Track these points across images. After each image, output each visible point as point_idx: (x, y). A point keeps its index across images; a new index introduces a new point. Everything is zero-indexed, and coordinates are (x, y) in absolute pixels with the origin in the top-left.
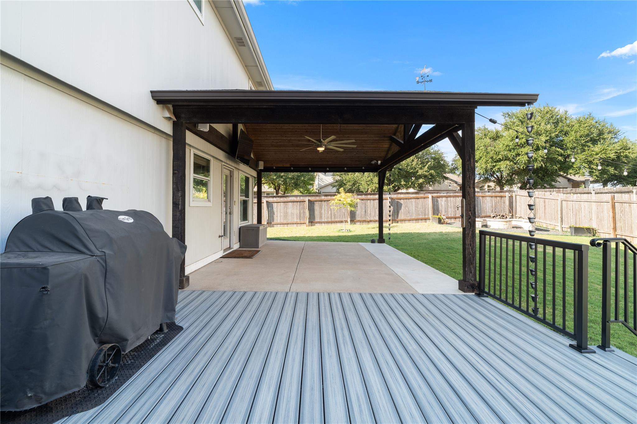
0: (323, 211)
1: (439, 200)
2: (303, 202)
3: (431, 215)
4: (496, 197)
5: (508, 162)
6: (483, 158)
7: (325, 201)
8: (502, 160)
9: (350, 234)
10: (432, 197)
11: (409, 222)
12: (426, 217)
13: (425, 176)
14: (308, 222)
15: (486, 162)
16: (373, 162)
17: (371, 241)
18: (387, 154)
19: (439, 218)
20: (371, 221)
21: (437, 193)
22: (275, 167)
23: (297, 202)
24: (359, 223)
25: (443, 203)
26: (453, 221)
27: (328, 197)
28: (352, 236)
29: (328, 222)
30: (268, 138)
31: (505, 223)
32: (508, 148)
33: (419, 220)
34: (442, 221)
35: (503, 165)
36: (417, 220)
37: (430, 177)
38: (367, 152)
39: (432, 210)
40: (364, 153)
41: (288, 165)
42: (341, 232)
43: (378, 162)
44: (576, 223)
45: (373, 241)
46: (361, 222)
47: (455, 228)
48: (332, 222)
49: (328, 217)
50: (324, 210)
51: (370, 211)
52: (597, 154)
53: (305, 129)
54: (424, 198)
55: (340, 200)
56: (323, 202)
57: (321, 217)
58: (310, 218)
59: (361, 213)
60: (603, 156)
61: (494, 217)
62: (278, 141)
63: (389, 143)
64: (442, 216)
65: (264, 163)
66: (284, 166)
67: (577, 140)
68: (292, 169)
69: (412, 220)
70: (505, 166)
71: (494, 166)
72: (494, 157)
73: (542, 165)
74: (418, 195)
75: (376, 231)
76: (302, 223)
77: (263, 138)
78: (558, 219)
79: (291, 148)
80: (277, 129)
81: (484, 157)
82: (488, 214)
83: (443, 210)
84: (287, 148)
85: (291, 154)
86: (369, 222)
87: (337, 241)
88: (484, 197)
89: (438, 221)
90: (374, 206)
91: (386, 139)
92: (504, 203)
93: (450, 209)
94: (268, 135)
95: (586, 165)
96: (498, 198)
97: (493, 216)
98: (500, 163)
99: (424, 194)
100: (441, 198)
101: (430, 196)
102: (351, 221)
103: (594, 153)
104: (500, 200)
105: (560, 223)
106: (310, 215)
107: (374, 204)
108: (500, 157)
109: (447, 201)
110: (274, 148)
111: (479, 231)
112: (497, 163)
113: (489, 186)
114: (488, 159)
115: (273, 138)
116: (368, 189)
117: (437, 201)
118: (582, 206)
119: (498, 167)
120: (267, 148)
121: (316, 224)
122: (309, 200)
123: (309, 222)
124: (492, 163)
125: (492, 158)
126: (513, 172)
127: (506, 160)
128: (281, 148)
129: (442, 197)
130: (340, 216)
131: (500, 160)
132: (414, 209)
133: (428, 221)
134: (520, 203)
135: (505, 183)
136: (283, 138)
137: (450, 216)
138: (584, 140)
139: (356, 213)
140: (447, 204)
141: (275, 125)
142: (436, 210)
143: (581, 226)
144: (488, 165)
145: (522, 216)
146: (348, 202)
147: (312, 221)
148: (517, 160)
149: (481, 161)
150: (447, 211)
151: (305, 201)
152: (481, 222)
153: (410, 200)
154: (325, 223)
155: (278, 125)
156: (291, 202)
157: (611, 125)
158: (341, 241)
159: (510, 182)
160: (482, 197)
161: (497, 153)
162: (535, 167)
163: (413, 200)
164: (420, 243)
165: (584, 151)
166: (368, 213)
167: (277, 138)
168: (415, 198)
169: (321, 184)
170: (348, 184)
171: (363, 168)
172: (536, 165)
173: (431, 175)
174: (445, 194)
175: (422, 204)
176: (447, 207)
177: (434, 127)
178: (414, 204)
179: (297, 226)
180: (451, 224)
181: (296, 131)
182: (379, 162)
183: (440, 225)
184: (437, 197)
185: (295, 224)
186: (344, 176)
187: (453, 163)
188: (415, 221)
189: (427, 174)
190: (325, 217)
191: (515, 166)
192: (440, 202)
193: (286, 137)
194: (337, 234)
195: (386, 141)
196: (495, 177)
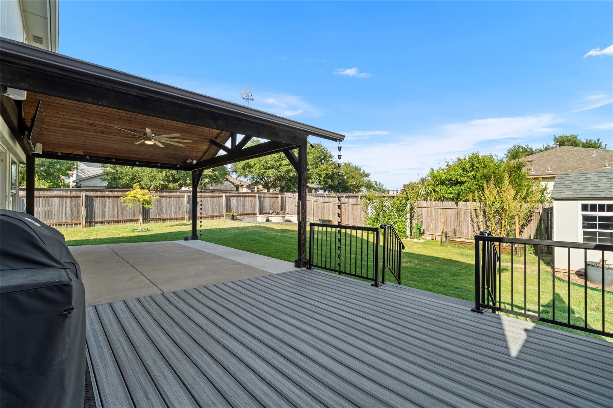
0: (107, 209)
1: (231, 199)
2: (77, 197)
3: (224, 213)
4: (273, 198)
5: (274, 170)
6: (256, 165)
7: (109, 197)
8: (270, 168)
9: (149, 233)
10: (226, 196)
11: (205, 219)
12: (221, 214)
13: (210, 177)
14: (84, 222)
15: (259, 169)
16: (188, 161)
17: (185, 238)
18: (203, 155)
19: (232, 215)
20: (166, 219)
21: (230, 193)
22: (61, 153)
23: (67, 197)
24: (153, 222)
25: (234, 202)
26: (242, 217)
27: (114, 193)
28: (152, 235)
29: (113, 222)
30: (58, 116)
31: (281, 218)
32: (274, 159)
33: (214, 217)
34: (235, 217)
35: (271, 172)
36: (212, 217)
37: (215, 178)
38: (184, 150)
39: (226, 208)
40: (181, 152)
41: (81, 153)
42: (136, 232)
43: (193, 161)
44: (321, 217)
45: (186, 239)
46: (155, 220)
47: (247, 224)
48: (119, 222)
49: (114, 216)
50: (109, 208)
51: (166, 209)
52: (323, 170)
53: (119, 116)
54: (219, 197)
55: (134, 197)
56: (107, 199)
57: (103, 216)
58: (87, 218)
59: (155, 211)
60: (326, 172)
61: (272, 214)
62: (74, 122)
63: (209, 145)
64: (234, 213)
65: (43, 146)
66: (74, 153)
67: (314, 159)
68: (88, 158)
69: (208, 217)
70: (272, 173)
71: (265, 172)
72: (265, 165)
73: (295, 175)
74: (213, 194)
75: (189, 228)
76: (75, 224)
77: (51, 115)
78: (311, 214)
79: (92, 133)
80: (77, 107)
81: (258, 164)
82: (267, 211)
83: (235, 208)
84: (85, 132)
85: (89, 140)
86: (164, 220)
87: (139, 242)
88: (265, 197)
89: (231, 218)
90: (170, 204)
91: (206, 141)
92: (278, 202)
93: (240, 207)
94: (60, 113)
95: (318, 177)
96: (274, 198)
97: (271, 212)
98: (268, 171)
99: (219, 193)
100: (232, 198)
101: (224, 195)
102: (143, 219)
103: (322, 170)
104: (275, 200)
105: (312, 216)
106: (87, 213)
107: (170, 201)
108: (269, 165)
109: (237, 200)
110: (65, 130)
111: (310, 223)
112: (267, 170)
113: (258, 188)
114: (260, 166)
115: (67, 117)
116: (151, 185)
117: (230, 200)
118: (325, 206)
119: (268, 173)
120: (52, 128)
121: (96, 225)
122: (86, 196)
123: (86, 222)
124: (263, 169)
125: (263, 165)
126: (278, 179)
127: (272, 168)
128: (76, 131)
129: (234, 196)
130: (130, 214)
131: (269, 168)
132: (209, 206)
133: (221, 217)
134: (288, 202)
135: (270, 187)
136: (83, 120)
137: (240, 213)
138: (317, 160)
139: (149, 210)
140: (238, 203)
141: (75, 102)
142: (229, 208)
143: (325, 219)
144: (261, 171)
145: (289, 213)
146: (145, 199)
147: (90, 221)
148: (280, 169)
149: (255, 167)
150: (237, 209)
151: (80, 197)
152: (265, 218)
153: (206, 199)
154: (108, 222)
155: (80, 103)
156: (57, 197)
157: (330, 152)
158: (143, 241)
159: (274, 186)
160: (264, 197)
161: (267, 162)
162: (291, 176)
163: (208, 198)
164: (227, 238)
165: (317, 167)
166: (163, 211)
167: (75, 119)
168: (211, 197)
169: (82, 175)
170: (125, 178)
171: (178, 166)
172: (291, 174)
173: (216, 176)
174: (236, 194)
175: (217, 202)
176: (238, 206)
177: (269, 142)
178: (209, 202)
179: (67, 227)
180: (241, 220)
181: (106, 115)
182: (195, 162)
183: (233, 221)
184: (230, 197)
185: (64, 225)
186: (118, 168)
187: (233, 166)
188: (210, 218)
189: (212, 174)
190: (109, 215)
191: (279, 173)
192: (232, 201)
193: (88, 119)
194: (133, 234)
195: (206, 143)
196: (264, 181)
